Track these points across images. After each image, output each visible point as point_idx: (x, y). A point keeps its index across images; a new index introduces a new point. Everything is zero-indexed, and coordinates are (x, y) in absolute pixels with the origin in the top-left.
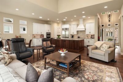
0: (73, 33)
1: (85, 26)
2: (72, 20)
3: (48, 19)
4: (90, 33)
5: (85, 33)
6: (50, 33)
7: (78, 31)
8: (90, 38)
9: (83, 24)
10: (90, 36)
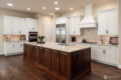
0: (74, 32)
1: (96, 19)
2: (71, 9)
3: (29, 9)
4: (107, 32)
5: (97, 33)
6: (37, 32)
7: (82, 30)
8: (107, 43)
9: (93, 15)
10: (109, 39)
